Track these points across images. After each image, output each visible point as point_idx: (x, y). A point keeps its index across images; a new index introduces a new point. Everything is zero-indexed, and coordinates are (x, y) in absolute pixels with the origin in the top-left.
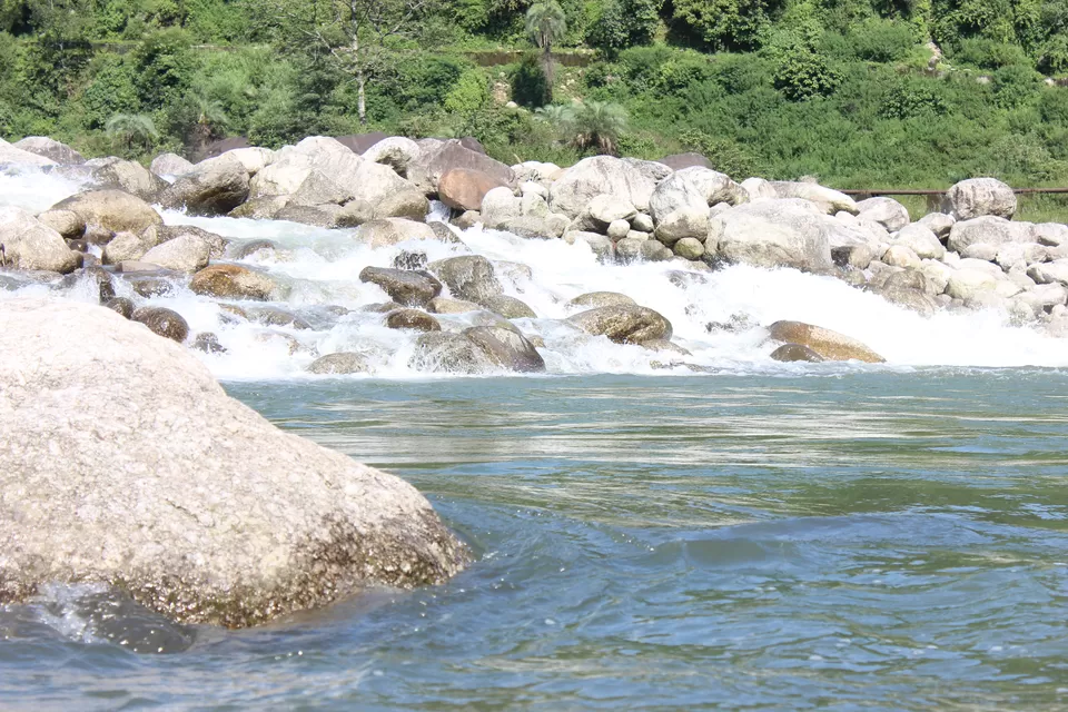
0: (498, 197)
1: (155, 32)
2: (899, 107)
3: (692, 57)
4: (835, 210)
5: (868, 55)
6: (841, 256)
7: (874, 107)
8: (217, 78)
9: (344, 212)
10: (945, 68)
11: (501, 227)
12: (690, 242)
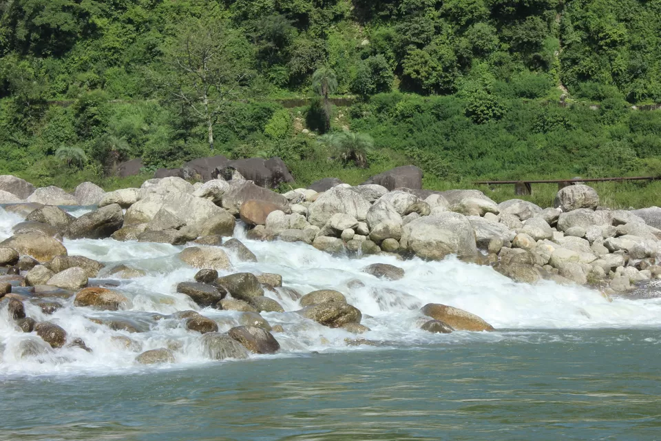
0: (276, 216)
1: (85, 93)
2: (543, 126)
3: (414, 98)
4: (484, 212)
5: (522, 94)
6: (483, 244)
7: (527, 126)
8: (124, 120)
9: (179, 234)
10: (570, 101)
11: (276, 237)
12: (391, 241)
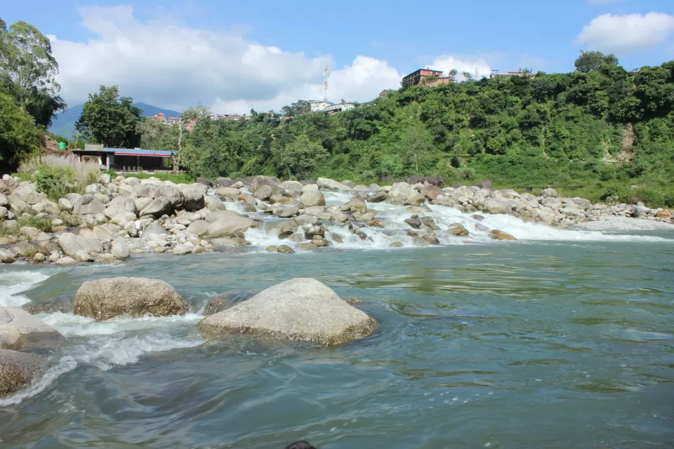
0: (440, 197)
1: (374, 152)
2: (537, 167)
3: (490, 156)
4: (515, 197)
5: (530, 155)
6: (514, 209)
7: (532, 167)
8: (387, 162)
9: (405, 202)
10: (548, 158)
11: (440, 204)
12: (480, 207)
